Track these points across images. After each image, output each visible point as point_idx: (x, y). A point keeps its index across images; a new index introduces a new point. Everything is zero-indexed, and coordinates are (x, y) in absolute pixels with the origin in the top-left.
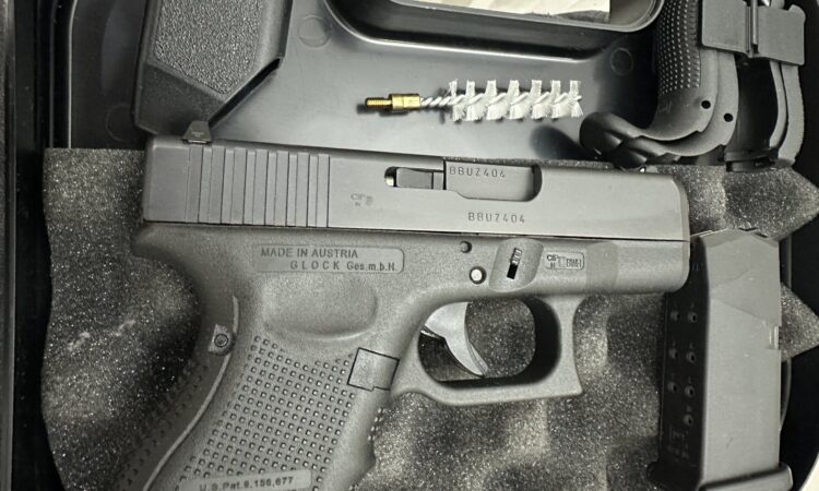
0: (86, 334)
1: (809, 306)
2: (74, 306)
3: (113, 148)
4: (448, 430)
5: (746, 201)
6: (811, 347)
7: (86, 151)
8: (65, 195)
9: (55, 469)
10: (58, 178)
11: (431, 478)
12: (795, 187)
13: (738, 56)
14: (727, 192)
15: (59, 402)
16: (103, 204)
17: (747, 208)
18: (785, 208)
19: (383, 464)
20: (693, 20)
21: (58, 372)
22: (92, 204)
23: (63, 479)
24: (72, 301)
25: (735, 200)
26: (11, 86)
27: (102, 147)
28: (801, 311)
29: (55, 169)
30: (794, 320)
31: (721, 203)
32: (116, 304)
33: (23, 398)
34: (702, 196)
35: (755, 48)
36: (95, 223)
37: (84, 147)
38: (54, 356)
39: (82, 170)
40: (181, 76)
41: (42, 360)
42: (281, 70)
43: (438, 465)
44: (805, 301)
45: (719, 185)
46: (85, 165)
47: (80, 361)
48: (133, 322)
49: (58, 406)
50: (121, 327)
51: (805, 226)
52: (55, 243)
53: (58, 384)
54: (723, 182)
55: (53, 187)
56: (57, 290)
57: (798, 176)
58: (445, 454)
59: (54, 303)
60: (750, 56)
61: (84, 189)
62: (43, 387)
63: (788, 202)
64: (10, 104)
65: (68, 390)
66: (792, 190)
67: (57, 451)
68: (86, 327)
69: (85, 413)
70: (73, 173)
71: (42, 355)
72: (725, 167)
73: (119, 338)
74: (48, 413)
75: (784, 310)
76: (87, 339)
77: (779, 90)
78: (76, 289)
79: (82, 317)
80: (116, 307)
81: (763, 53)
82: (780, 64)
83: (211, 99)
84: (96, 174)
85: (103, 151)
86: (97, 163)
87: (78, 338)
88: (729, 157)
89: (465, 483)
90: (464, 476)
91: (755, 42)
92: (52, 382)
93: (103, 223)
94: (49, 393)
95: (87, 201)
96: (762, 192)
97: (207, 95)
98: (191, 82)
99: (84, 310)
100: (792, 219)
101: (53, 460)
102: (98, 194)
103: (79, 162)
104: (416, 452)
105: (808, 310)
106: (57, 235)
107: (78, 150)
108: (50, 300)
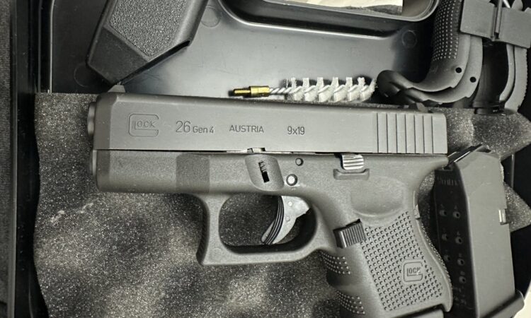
0: (62, 212)
1: (524, 200)
2: (54, 193)
3: (80, 92)
4: (291, 275)
5: (486, 132)
6: (524, 226)
7: (62, 95)
8: (49, 124)
9: (41, 297)
10: (45, 112)
11: (279, 305)
12: (518, 123)
13: (484, 40)
14: (474, 125)
15: (45, 254)
16: (73, 130)
17: (487, 136)
18: (511, 136)
19: (250, 296)
20: (457, 15)
21: (45, 236)
22: (66, 130)
23: (47, 302)
24: (53, 190)
25: (479, 131)
26: (14, 53)
27: (73, 93)
28: (519, 203)
29: (43, 107)
30: (514, 209)
31: (470, 133)
32: (81, 192)
33: (21, 252)
34: (458, 129)
35: (497, 35)
36: (67, 141)
37: (61, 92)
38: (42, 225)
39: (61, 107)
40: (124, 39)
41: (34, 228)
42: (189, 48)
43: (284, 297)
44: (522, 197)
45: (469, 121)
46: (62, 105)
47: (58, 229)
48: (91, 204)
49: (44, 258)
50: (84, 207)
51: (523, 149)
52: (42, 153)
53: (44, 244)
54: (472, 119)
55: (41, 118)
56: (43, 183)
57: (521, 116)
58: (289, 290)
59: (41, 191)
60: (493, 40)
61: (61, 120)
62: (35, 245)
63: (513, 134)
64: (13, 64)
65: (51, 248)
66: (517, 126)
67: (43, 285)
68: (62, 207)
69: (62, 262)
70: (54, 110)
71: (34, 225)
72: (474, 110)
73: (83, 215)
74: (38, 262)
75: (507, 202)
76: (62, 215)
77: (510, 64)
78: (55, 182)
79: (59, 200)
80: (81, 194)
81: (502, 38)
82: (514, 46)
83: (140, 58)
84: (69, 111)
85: (73, 95)
86: (70, 103)
87: (57, 215)
88: (475, 104)
89: (301, 309)
90: (301, 304)
91: (497, 31)
92: (41, 242)
93: (73, 141)
94: (38, 249)
95: (63, 128)
96: (497, 126)
97: (138, 55)
98: (130, 45)
99: (60, 196)
100: (516, 144)
101: (41, 290)
102: (70, 123)
103: (58, 102)
104: (271, 289)
105: (523, 203)
106: (44, 148)
107: (57, 94)
108: (39, 189)
